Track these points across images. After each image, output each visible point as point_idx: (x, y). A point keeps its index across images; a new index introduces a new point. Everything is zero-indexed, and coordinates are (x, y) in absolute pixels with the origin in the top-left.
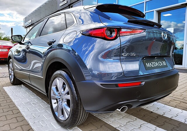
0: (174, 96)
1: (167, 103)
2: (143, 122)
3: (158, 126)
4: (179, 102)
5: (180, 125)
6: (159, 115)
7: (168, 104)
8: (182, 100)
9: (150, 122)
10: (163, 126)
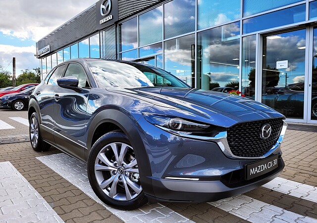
0: (300, 167)
1: (290, 177)
2: (262, 204)
3: (285, 209)
4: (308, 176)
5: (315, 206)
6: (284, 195)
7: (293, 179)
8: (312, 173)
9: (273, 204)
10: (292, 209)
